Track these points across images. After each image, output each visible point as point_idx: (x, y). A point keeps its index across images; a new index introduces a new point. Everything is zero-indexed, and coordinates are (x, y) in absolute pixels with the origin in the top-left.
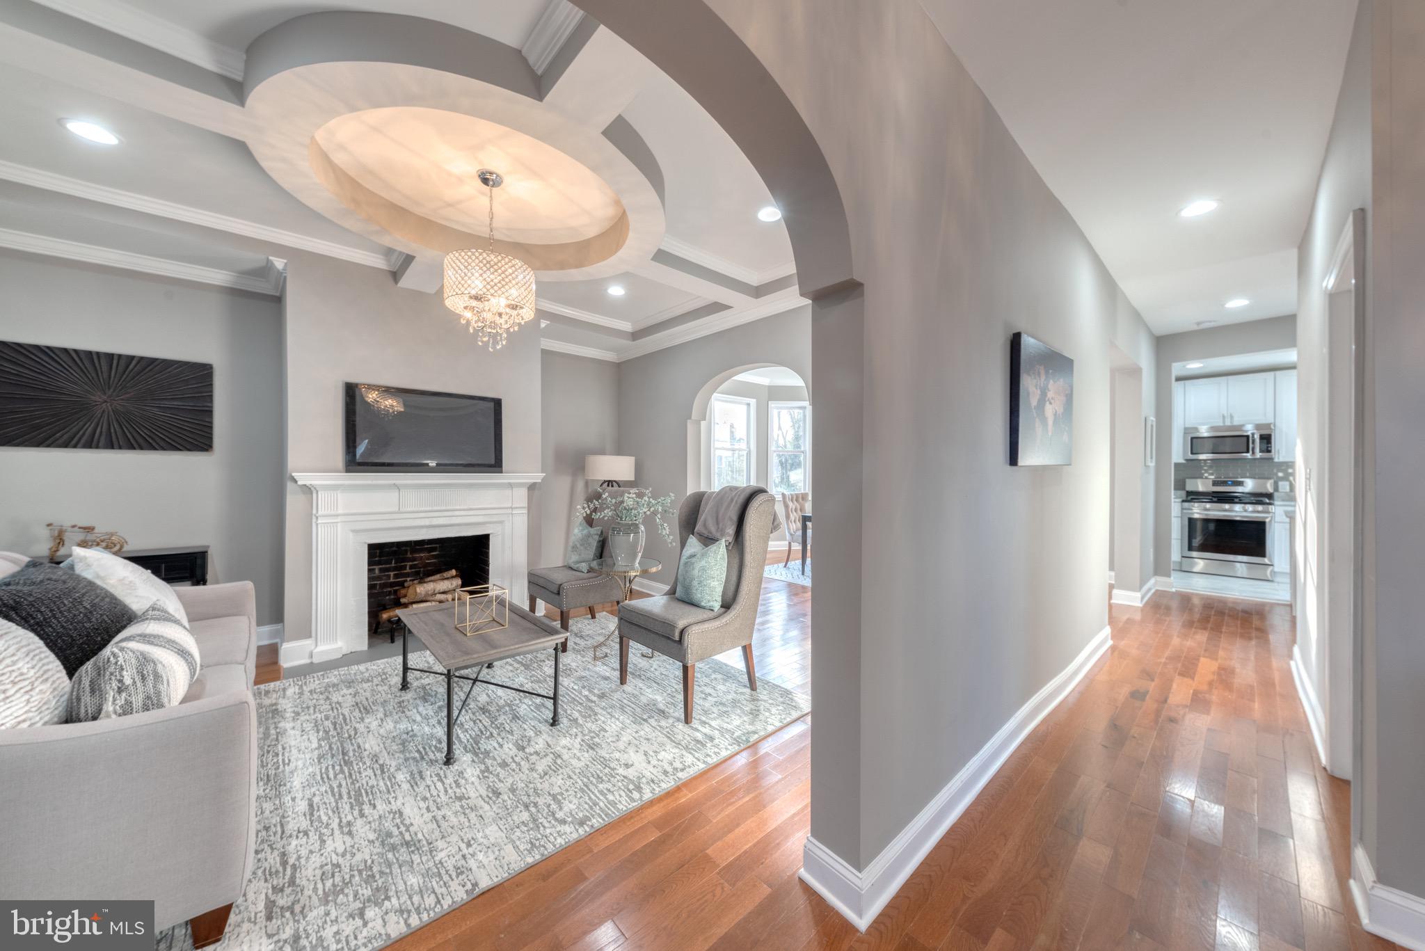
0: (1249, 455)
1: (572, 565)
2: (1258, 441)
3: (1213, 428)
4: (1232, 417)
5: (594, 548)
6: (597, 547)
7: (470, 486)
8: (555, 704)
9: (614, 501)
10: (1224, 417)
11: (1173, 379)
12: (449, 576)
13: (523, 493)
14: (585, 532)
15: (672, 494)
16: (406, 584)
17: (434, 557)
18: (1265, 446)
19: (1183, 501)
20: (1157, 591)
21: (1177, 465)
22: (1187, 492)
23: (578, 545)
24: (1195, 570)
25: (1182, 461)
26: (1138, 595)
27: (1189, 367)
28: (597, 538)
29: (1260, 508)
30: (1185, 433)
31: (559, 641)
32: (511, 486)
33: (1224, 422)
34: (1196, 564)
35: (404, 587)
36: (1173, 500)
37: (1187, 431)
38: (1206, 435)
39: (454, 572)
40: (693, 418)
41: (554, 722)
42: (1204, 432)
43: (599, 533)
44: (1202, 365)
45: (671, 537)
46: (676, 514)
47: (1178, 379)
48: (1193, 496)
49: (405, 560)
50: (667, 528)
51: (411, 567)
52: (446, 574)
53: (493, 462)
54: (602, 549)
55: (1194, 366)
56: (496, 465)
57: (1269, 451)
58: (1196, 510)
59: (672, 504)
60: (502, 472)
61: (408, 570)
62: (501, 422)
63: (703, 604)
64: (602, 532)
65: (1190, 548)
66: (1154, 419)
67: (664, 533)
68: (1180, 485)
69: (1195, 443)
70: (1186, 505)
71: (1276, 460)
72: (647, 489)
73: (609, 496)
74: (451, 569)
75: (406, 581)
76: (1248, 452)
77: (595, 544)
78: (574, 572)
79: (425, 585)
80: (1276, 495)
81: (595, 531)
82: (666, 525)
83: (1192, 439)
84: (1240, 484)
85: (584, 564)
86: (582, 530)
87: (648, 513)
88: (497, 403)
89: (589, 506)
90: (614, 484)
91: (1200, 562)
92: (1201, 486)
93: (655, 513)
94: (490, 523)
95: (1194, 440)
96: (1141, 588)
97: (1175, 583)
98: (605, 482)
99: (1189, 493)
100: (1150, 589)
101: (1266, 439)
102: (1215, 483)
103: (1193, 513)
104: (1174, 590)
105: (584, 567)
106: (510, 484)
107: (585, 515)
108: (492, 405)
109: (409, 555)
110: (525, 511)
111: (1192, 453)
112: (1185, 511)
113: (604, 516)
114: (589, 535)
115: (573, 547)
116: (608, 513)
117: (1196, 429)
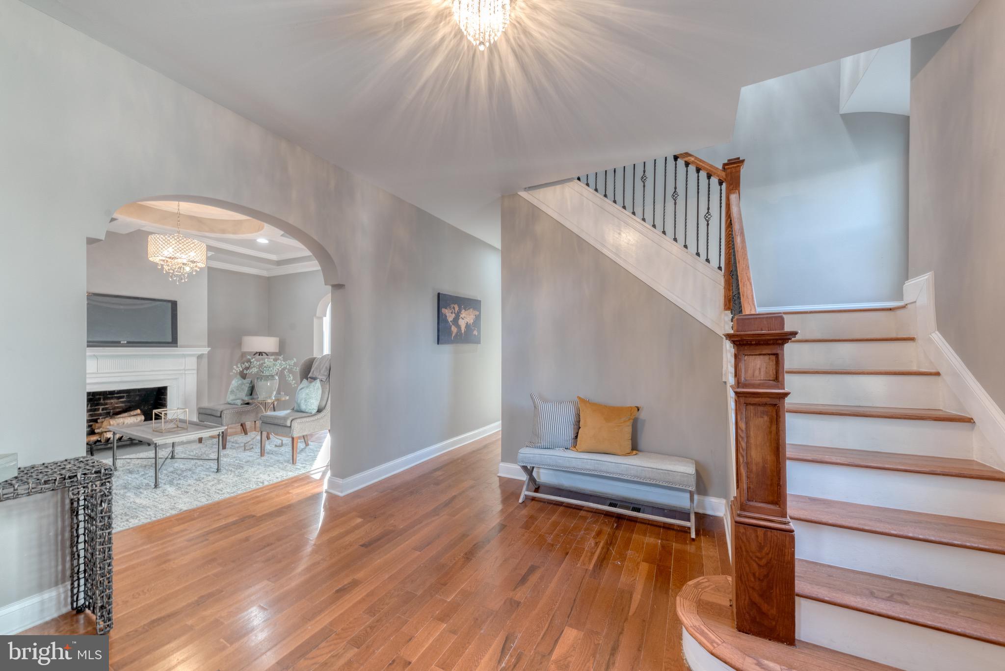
1: (230, 402)
5: (246, 391)
6: (248, 391)
7: (153, 356)
8: (218, 462)
9: (258, 363)
12: (135, 414)
13: (194, 359)
14: (240, 382)
15: (295, 359)
16: (99, 421)
17: (122, 402)
23: (235, 390)
28: (248, 385)
31: (221, 431)
32: (184, 356)
35: (97, 422)
39: (139, 411)
40: (317, 315)
41: (218, 470)
43: (249, 382)
45: (294, 382)
46: (298, 370)
49: (98, 404)
50: (292, 377)
51: (103, 409)
52: (132, 413)
53: (170, 340)
54: (252, 391)
56: (174, 342)
59: (296, 363)
60: (177, 347)
61: (100, 411)
62: (177, 315)
63: (307, 411)
64: (251, 381)
67: (289, 380)
72: (281, 356)
73: (255, 360)
74: (137, 409)
75: (99, 419)
77: (247, 389)
78: (232, 406)
79: (116, 419)
81: (248, 380)
82: (291, 375)
85: (238, 401)
86: (238, 381)
87: (280, 369)
88: (174, 304)
89: (242, 366)
90: (263, 354)
93: (284, 369)
94: (168, 379)
98: (257, 353)
105: (239, 402)
106: (183, 354)
107: (239, 371)
108: (170, 305)
109: (102, 401)
110: (195, 372)
113: (252, 372)
114: (242, 384)
115: (231, 392)
116: (254, 370)
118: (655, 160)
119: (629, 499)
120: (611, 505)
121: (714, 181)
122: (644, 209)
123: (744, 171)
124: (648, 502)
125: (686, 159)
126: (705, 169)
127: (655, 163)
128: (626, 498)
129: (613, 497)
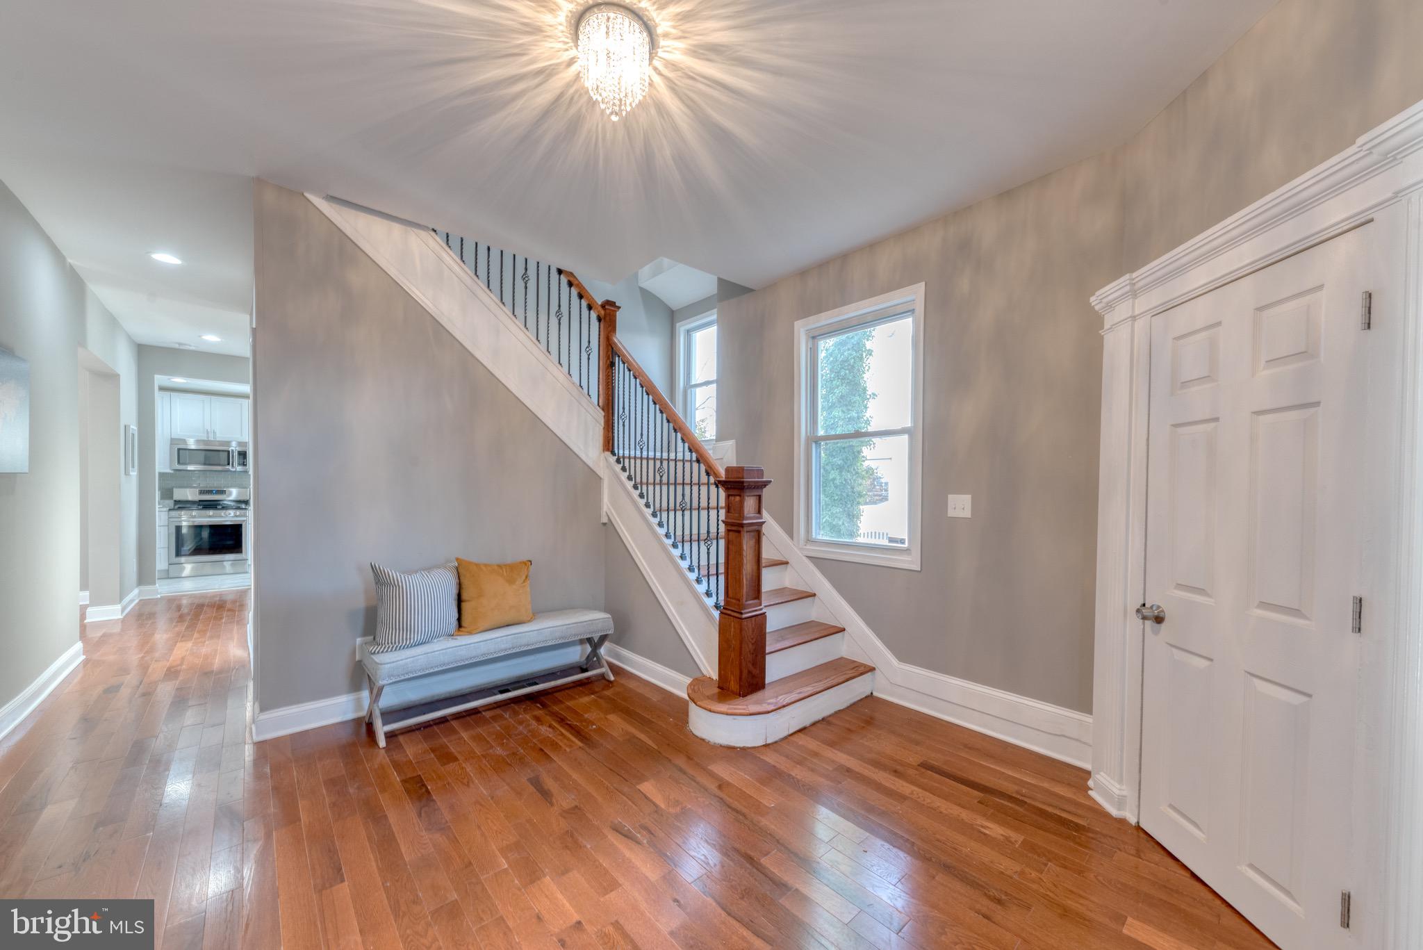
0: (230, 467)
2: (236, 454)
3: (198, 442)
4: (214, 433)
10: (208, 433)
11: (156, 388)
18: (242, 461)
19: (170, 510)
20: (141, 600)
21: (161, 475)
22: (175, 501)
24: (183, 576)
25: (169, 471)
26: (119, 607)
27: (173, 380)
29: (238, 513)
30: (171, 444)
33: (208, 437)
34: (184, 568)
36: (157, 509)
37: (173, 441)
38: (193, 447)
42: (192, 445)
44: (185, 381)
47: (162, 389)
48: (181, 505)
55: (179, 381)
57: (244, 466)
58: (184, 518)
65: (178, 554)
66: (135, 428)
68: (167, 493)
69: (181, 453)
70: (174, 513)
76: (229, 464)
83: (179, 450)
84: (223, 492)
91: (188, 566)
92: (190, 494)
95: (181, 451)
96: (121, 600)
97: (162, 589)
99: (176, 502)
100: (132, 601)
101: (242, 455)
102: (202, 492)
103: (181, 521)
104: (159, 596)
111: (179, 462)
112: (171, 520)
117: (184, 441)
118: (538, 263)
119: (524, 676)
120: (502, 692)
121: (594, 315)
122: (526, 317)
123: (620, 316)
124: (544, 671)
125: (571, 279)
126: (587, 298)
127: (538, 267)
128: (520, 677)
129: (499, 683)
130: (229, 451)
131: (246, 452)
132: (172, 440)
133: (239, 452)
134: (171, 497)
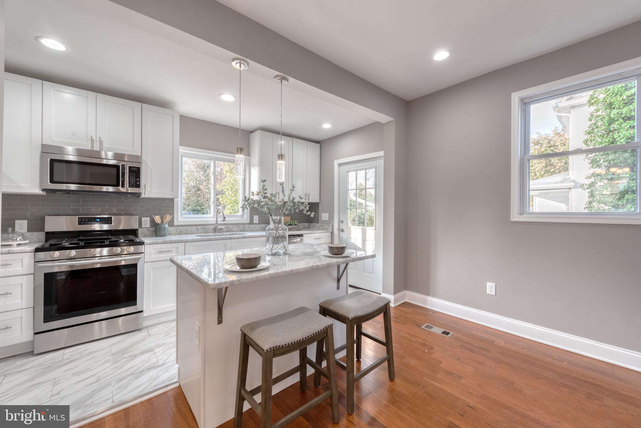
0: (118, 188)
2: (127, 173)
3: (80, 152)
4: (101, 142)
10: (92, 141)
18: (133, 182)
19: (40, 249)
22: (47, 233)
25: (38, 191)
30: (42, 152)
37: (45, 148)
38: (72, 158)
42: (70, 154)
48: (52, 241)
57: (138, 186)
68: (37, 224)
70: (42, 255)
71: (143, 196)
76: (117, 184)
80: (140, 231)
83: (52, 161)
95: (55, 164)
99: (50, 235)
101: (136, 173)
103: (51, 266)
111: (52, 181)
112: (39, 265)
117: (60, 150)
130: (119, 166)
131: (139, 169)
132: (43, 146)
133: (130, 167)
134: (42, 229)
